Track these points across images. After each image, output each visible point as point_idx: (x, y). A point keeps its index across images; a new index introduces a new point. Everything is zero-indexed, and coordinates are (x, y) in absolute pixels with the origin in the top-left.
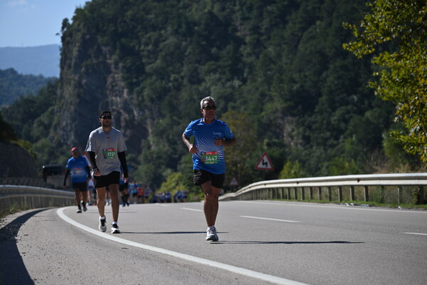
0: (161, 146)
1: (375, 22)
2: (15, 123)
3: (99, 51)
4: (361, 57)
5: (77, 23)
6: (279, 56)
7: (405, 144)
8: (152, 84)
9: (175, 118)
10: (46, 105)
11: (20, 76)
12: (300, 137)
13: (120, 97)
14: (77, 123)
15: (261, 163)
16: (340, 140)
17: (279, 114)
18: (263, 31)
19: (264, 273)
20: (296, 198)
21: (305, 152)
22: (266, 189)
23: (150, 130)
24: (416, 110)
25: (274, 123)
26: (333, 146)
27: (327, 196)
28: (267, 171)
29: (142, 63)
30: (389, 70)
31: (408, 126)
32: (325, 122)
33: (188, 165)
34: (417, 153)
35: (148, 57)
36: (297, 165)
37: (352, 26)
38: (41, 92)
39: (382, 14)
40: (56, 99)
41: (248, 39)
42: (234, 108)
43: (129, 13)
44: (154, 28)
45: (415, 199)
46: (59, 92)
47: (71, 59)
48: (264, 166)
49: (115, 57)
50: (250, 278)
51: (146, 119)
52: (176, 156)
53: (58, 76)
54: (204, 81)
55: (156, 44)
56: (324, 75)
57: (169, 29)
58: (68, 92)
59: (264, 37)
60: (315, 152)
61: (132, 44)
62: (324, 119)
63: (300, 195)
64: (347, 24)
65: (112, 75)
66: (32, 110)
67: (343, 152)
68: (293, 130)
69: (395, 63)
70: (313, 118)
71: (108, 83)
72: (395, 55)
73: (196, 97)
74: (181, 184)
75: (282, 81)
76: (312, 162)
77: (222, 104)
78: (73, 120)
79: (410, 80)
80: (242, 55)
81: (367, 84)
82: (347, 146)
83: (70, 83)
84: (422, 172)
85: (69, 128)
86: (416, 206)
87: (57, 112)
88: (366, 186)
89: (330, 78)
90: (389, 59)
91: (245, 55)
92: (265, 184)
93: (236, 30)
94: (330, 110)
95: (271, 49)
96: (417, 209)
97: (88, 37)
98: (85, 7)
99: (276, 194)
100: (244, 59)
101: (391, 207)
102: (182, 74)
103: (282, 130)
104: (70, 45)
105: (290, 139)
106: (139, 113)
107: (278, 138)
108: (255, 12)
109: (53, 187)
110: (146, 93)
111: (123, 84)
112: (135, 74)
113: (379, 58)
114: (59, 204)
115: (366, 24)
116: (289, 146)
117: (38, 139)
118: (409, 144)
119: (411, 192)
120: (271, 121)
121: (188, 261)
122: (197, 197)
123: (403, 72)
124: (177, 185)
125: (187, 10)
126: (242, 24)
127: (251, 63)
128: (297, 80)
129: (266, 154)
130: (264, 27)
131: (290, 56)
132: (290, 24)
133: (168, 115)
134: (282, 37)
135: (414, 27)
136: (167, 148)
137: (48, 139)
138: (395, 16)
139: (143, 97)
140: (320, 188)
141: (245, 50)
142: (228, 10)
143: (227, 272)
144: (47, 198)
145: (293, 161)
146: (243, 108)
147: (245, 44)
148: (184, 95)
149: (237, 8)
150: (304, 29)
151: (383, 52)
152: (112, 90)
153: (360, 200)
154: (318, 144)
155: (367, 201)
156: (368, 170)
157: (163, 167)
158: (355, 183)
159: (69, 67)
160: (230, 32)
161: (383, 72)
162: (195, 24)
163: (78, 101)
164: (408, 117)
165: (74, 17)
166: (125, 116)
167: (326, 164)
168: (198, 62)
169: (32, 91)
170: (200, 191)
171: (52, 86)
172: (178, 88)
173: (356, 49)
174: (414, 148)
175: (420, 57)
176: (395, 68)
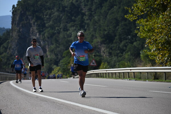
0: (52, 56)
1: (138, 7)
3: (27, 18)
4: (132, 21)
5: (18, 7)
6: (99, 20)
7: (149, 55)
8: (48, 31)
9: (57, 45)
10: (6, 39)
12: (108, 52)
13: (36, 36)
14: (18, 47)
15: (92, 63)
16: (124, 54)
17: (99, 44)
18: (93, 10)
19: (93, 107)
20: (106, 77)
21: (110, 58)
22: (94, 73)
23: (47, 50)
24: (154, 42)
25: (97, 47)
26: (121, 56)
27: (118, 76)
28: (94, 66)
29: (44, 23)
30: (143, 26)
31: (150, 48)
32: (118, 46)
33: (63, 64)
34: (154, 59)
35: (47, 20)
36: (106, 64)
37: (129, 8)
38: (4, 34)
39: (140, 4)
40: (10, 37)
43: (39, 3)
45: (153, 78)
46: (11, 34)
47: (16, 21)
48: (93, 64)
49: (33, 20)
51: (46, 45)
52: (58, 60)
53: (11, 28)
54: (69, 30)
55: (50, 15)
56: (117, 28)
57: (55, 9)
58: (15, 34)
59: (93, 13)
60: (113, 59)
61: (40, 15)
62: (117, 46)
63: (107, 76)
64: (126, 7)
65: (32, 27)
67: (124, 59)
68: (105, 50)
69: (146, 23)
70: (113, 45)
71: (31, 31)
72: (145, 20)
73: (66, 36)
74: (60, 71)
75: (100, 30)
76: (112, 62)
78: (17, 46)
80: (84, 20)
81: (135, 31)
82: (126, 56)
83: (15, 31)
84: (156, 67)
85: (15, 49)
86: (153, 80)
87: (10, 42)
88: (134, 72)
89: (120, 29)
90: (143, 21)
91: (86, 20)
92: (93, 71)
93: (82, 10)
94: (119, 42)
95: (96, 17)
96: (154, 81)
97: (23, 12)
98: (22, 1)
99: (98, 75)
100: (85, 21)
101: (144, 81)
102: (61, 27)
103: (100, 50)
104: (15, 16)
105: (103, 53)
106: (43, 43)
107: (98, 53)
109: (8, 72)
110: (46, 35)
111: (37, 31)
112: (42, 27)
113: (139, 21)
114: (11, 79)
115: (134, 8)
117: (2, 53)
118: (151, 55)
120: (96, 46)
121: (62, 102)
122: (66, 77)
123: (149, 27)
124: (58, 72)
126: (84, 7)
127: (88, 23)
128: (106, 30)
129: (94, 59)
130: (93, 9)
131: (104, 20)
132: (104, 7)
133: (55, 44)
134: (101, 12)
135: (153, 9)
136: (54, 57)
137: (6, 53)
138: (146, 4)
139: (45, 36)
140: (115, 73)
141: (86, 18)
142: (79, 2)
143: (78, 106)
144: (6, 77)
145: (105, 62)
147: (86, 15)
148: (61, 36)
150: (109, 9)
151: (141, 19)
152: (32, 34)
153: (131, 78)
154: (115, 56)
155: (134, 78)
156: (135, 66)
157: (53, 64)
158: (129, 71)
159: (15, 24)
160: (80, 10)
161: (141, 27)
162: (66, 7)
163: (18, 38)
164: (151, 45)
165: (17, 4)
167: (118, 63)
168: (67, 22)
169: (0, 34)
170: (68, 74)
171: (8, 32)
172: (59, 33)
173: (130, 18)
174: (153, 57)
175: (155, 21)
176: (145, 25)
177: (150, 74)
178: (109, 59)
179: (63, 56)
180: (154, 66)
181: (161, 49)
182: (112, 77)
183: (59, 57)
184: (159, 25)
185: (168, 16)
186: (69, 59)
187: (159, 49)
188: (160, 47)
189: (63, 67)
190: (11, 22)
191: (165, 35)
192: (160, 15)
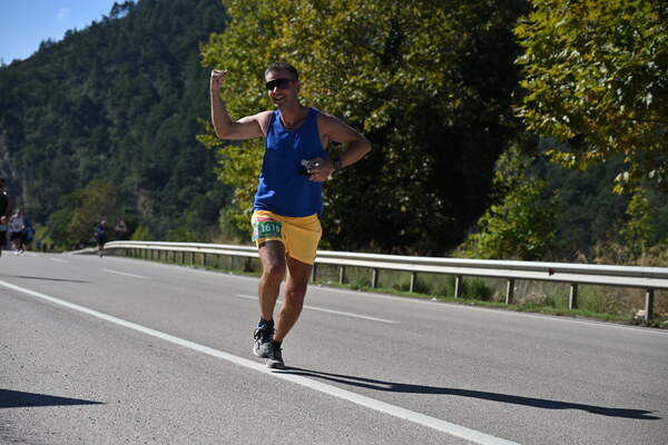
41: (115, 122)
42: (98, 178)
44: (37, 104)
50: (114, 323)
77: (88, 174)
108: (123, 100)
116: (141, 213)
119: (240, 262)
146: (106, 178)
149: (109, 95)
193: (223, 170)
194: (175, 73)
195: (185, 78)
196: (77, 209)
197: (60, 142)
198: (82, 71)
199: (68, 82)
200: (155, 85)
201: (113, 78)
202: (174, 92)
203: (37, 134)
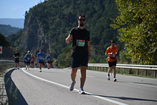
0: (53, 51)
1: (120, 19)
2: (9, 41)
3: (36, 21)
4: (115, 29)
6: (90, 27)
7: (127, 55)
8: (51, 32)
9: (57, 43)
10: (19, 36)
11: (12, 27)
12: (94, 51)
13: (41, 35)
23: (50, 46)
24: (131, 46)
27: (102, 70)
29: (49, 26)
30: (123, 33)
31: (128, 50)
32: (102, 47)
33: (61, 58)
34: (130, 59)
35: (50, 24)
36: (93, 60)
37: (113, 19)
38: (18, 33)
39: (122, 17)
40: (22, 35)
43: (46, 11)
44: (53, 16)
45: (129, 73)
46: (23, 33)
47: (27, 23)
49: (41, 23)
51: (49, 43)
52: (57, 54)
53: (23, 28)
54: (67, 32)
55: (53, 20)
56: (103, 33)
57: (57, 16)
58: (26, 33)
60: (98, 56)
61: (46, 20)
63: (94, 69)
65: (39, 29)
66: (15, 38)
68: (92, 49)
69: (125, 31)
70: (98, 46)
71: (38, 31)
72: (124, 29)
73: (64, 37)
76: (98, 59)
78: (27, 41)
79: (129, 37)
81: (116, 37)
83: (27, 31)
84: (132, 64)
85: (25, 44)
87: (22, 39)
89: (105, 34)
94: (104, 44)
95: (87, 24)
96: (129, 75)
97: (33, 17)
98: (33, 8)
101: (122, 74)
102: (61, 30)
104: (27, 19)
106: (47, 41)
110: (49, 35)
111: (42, 32)
112: (46, 29)
113: (120, 29)
115: (117, 19)
117: (16, 46)
122: (63, 67)
123: (128, 34)
125: (63, 11)
128: (95, 34)
131: (93, 27)
132: (94, 17)
133: (55, 42)
134: (91, 21)
135: (132, 21)
137: (19, 47)
138: (126, 17)
139: (48, 36)
140: (100, 67)
142: (75, 12)
145: (92, 58)
148: (61, 36)
149: (78, 11)
150: (97, 19)
152: (39, 33)
154: (100, 54)
157: (53, 57)
162: (65, 15)
163: (29, 36)
164: (129, 48)
165: (29, 11)
166: (42, 41)
167: (102, 60)
168: (65, 27)
169: (15, 32)
170: (64, 65)
171: (21, 31)
172: (59, 34)
173: (114, 26)
174: (129, 57)
175: (133, 30)
176: (125, 33)
177: (127, 70)
178: (95, 56)
179: (61, 52)
180: (130, 64)
181: (136, 52)
182: (98, 70)
183: (58, 52)
184: (136, 34)
185: (142, 27)
186: (66, 55)
187: (134, 51)
188: (135, 50)
189: (61, 60)
190: (23, 24)
191: (139, 41)
192: (136, 26)
193: (120, 37)
194: (101, 2)
195: (105, 4)
196: (68, 53)
197: (61, 29)
198: (69, 3)
199: (64, 7)
200: (94, 7)
201: (80, 5)
202: (101, 9)
203: (54, 26)
